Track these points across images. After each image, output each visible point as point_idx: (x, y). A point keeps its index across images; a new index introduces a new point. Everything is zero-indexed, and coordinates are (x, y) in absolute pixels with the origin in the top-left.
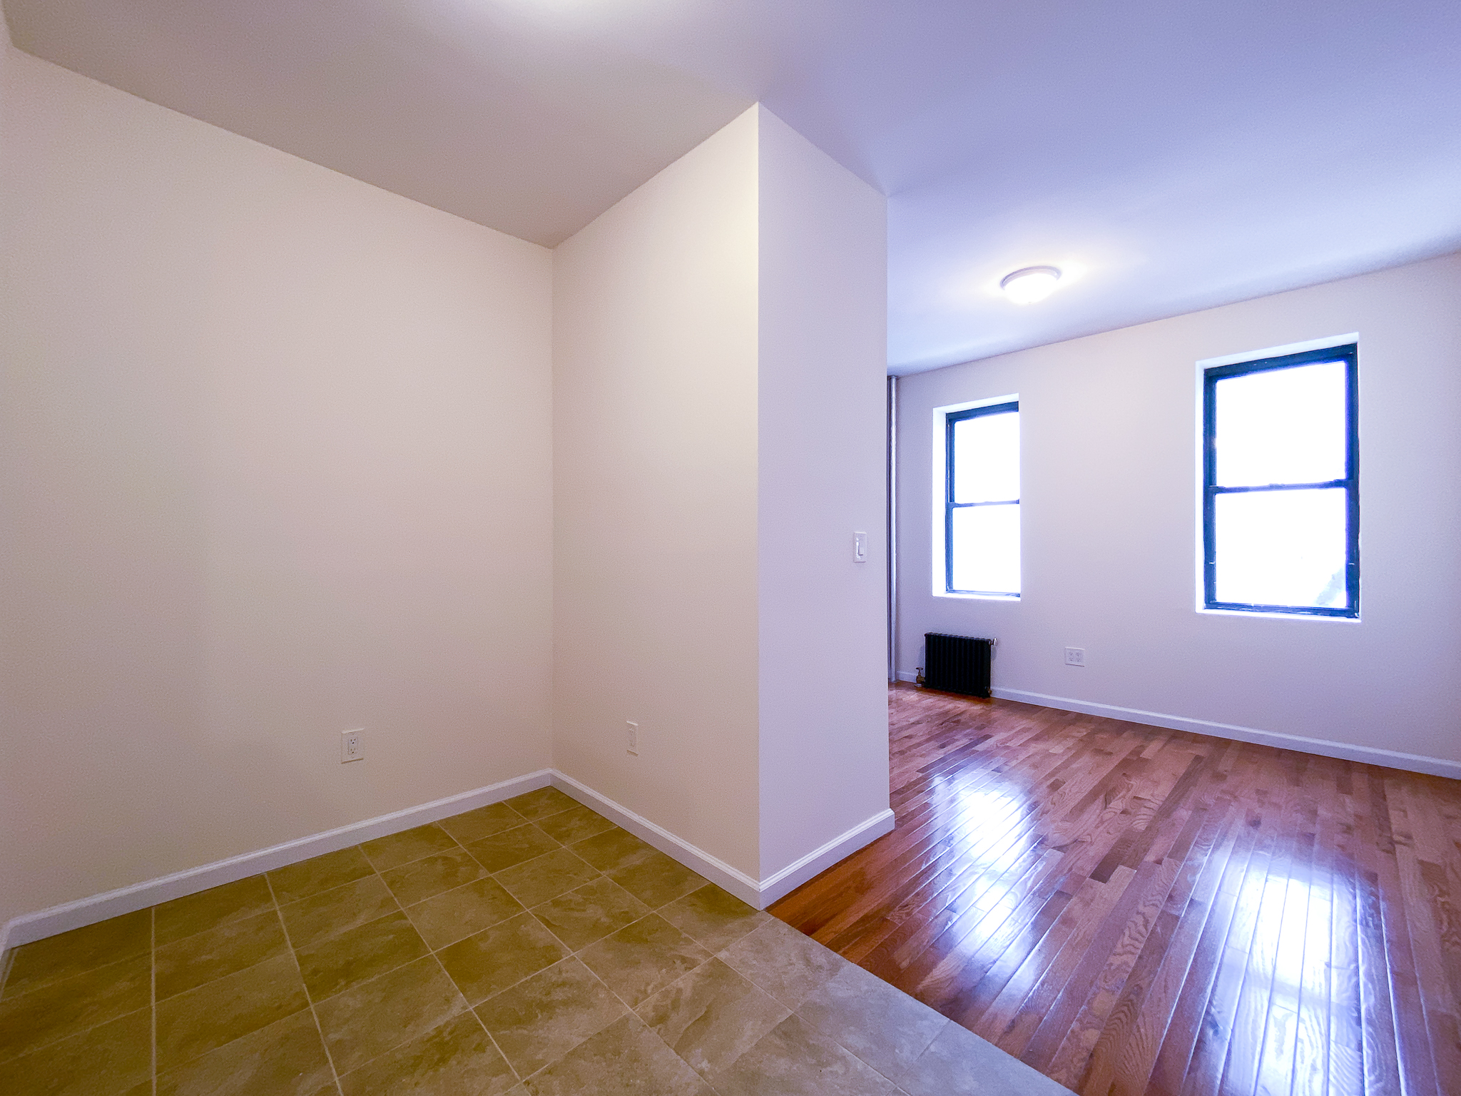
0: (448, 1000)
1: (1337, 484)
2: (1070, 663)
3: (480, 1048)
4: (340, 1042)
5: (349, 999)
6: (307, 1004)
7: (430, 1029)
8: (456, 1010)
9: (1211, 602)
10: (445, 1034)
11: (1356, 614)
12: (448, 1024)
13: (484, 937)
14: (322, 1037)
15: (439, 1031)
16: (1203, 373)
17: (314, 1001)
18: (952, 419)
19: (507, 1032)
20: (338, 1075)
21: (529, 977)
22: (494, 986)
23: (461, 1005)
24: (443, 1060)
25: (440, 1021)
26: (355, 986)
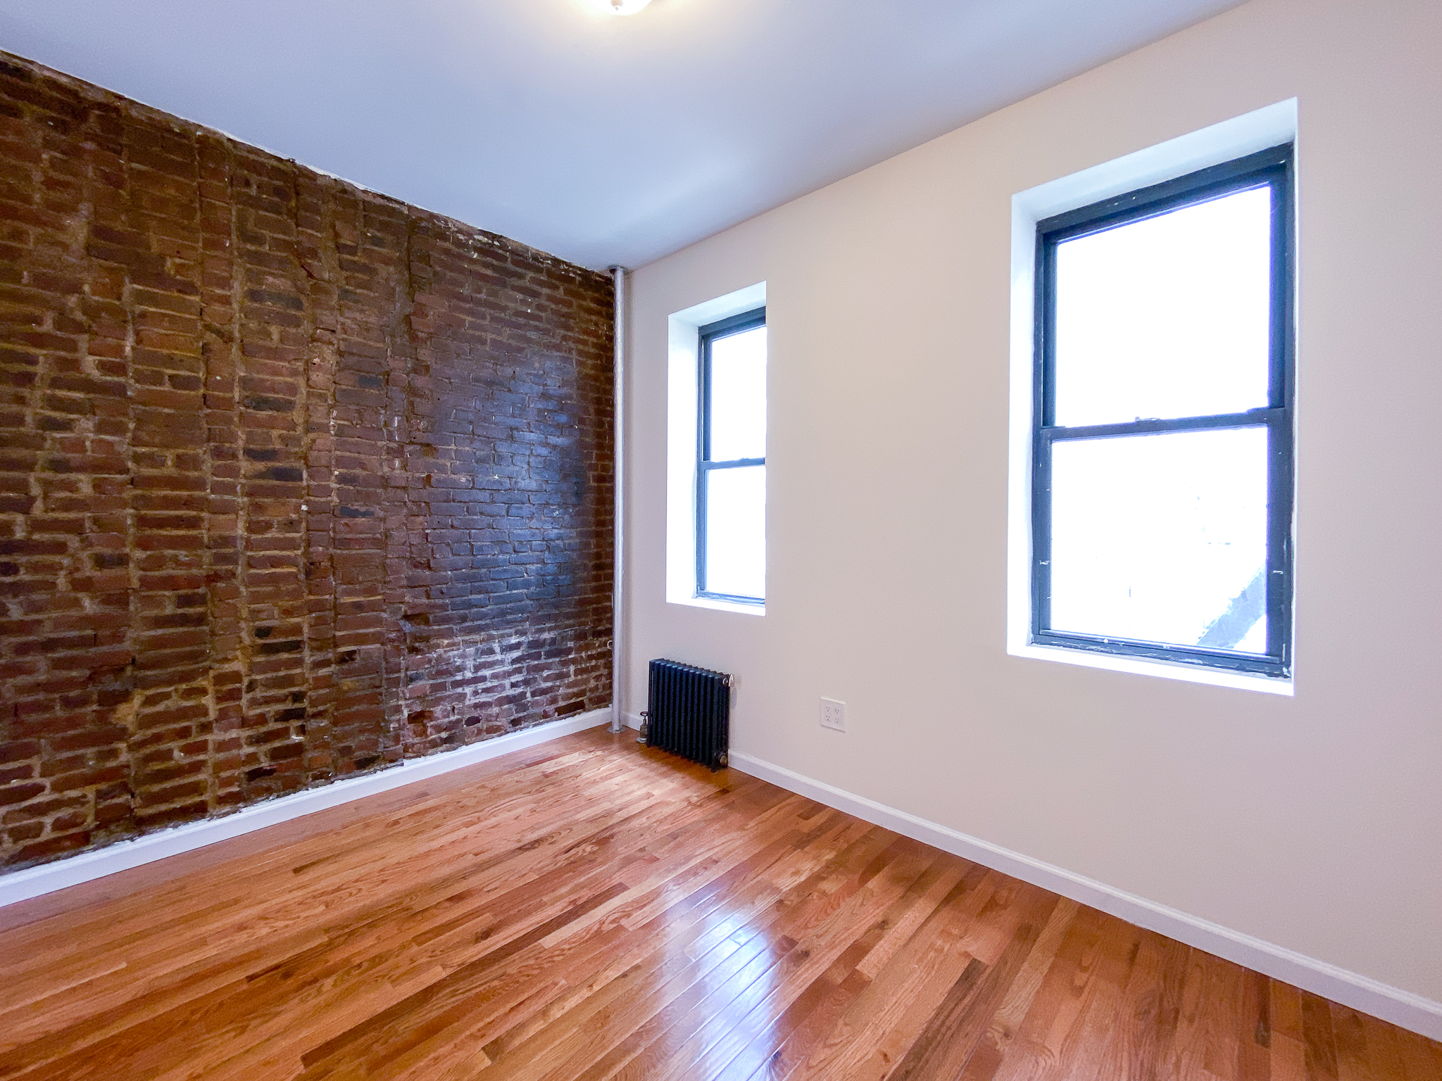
1: (1252, 418)
2: (826, 724)
9: (1041, 631)
11: (1285, 670)
16: (1035, 228)
18: (707, 335)
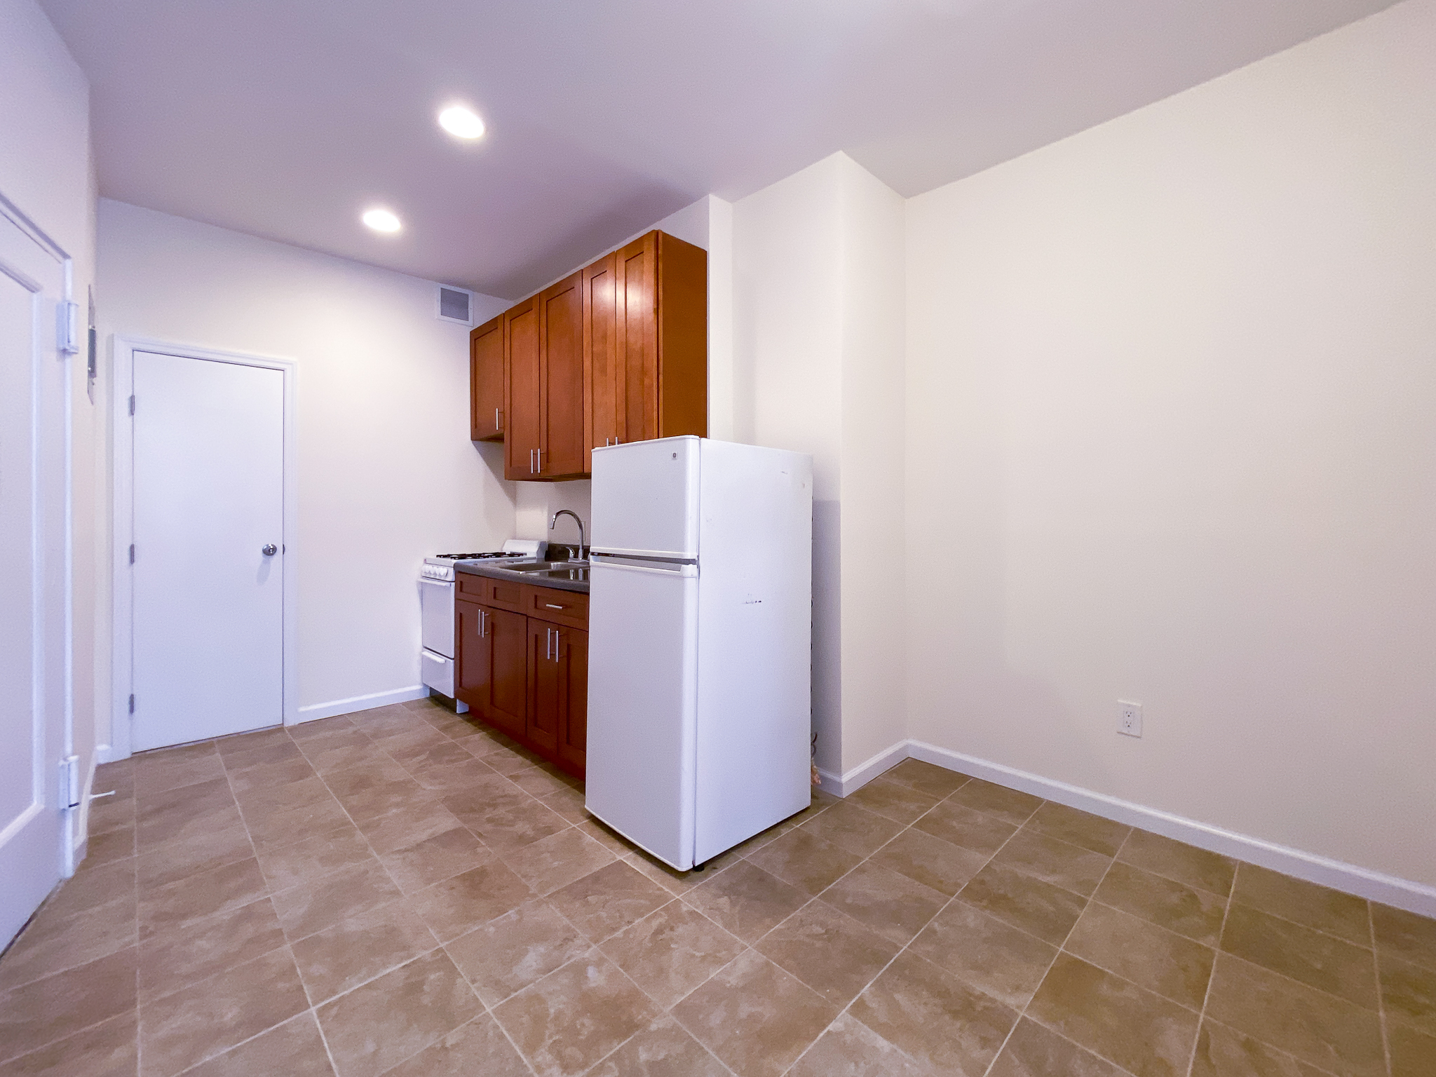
0: (1017, 988)
3: (985, 1042)
4: (935, 932)
5: (972, 916)
6: (952, 895)
7: (979, 987)
8: (1011, 1001)
10: (982, 1003)
12: (993, 1000)
13: (1118, 984)
14: (932, 919)
15: (982, 996)
17: (957, 898)
19: (1017, 1062)
20: (909, 947)
21: (1100, 1057)
22: (1062, 1024)
23: (1020, 1004)
24: (955, 1014)
25: (991, 993)
26: (987, 913)
